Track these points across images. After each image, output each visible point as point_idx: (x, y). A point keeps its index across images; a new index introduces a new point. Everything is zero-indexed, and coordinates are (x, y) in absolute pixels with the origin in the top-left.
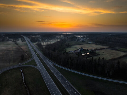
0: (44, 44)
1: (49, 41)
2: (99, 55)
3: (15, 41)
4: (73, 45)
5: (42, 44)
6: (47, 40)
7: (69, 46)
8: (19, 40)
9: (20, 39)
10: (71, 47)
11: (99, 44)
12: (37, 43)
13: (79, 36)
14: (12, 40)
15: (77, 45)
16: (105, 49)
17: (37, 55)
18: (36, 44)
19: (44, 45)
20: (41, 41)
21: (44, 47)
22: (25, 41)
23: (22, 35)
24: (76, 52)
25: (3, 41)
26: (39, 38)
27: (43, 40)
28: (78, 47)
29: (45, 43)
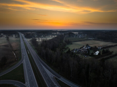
0: (39, 40)
1: (45, 37)
3: (7, 38)
4: (73, 42)
5: (37, 40)
6: (43, 36)
7: (69, 43)
8: (12, 37)
9: (14, 35)
10: (72, 44)
11: (102, 40)
12: (31, 39)
13: (75, 33)
15: (78, 41)
18: (30, 41)
19: (40, 42)
20: (37, 37)
21: (39, 43)
26: (34, 34)
27: (39, 36)
29: (40, 39)
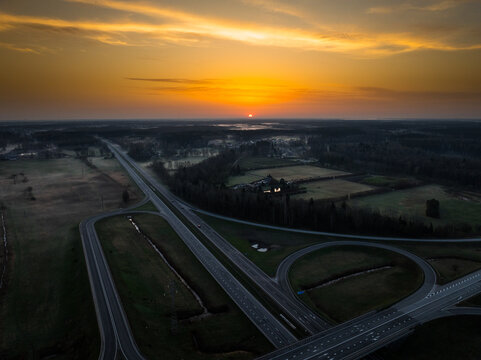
0: (171, 165)
1: (185, 156)
2: (305, 192)
3: (83, 159)
4: (251, 169)
5: (166, 166)
7: (239, 172)
8: (93, 155)
9: (97, 150)
10: (243, 175)
13: (289, 139)
14: (73, 153)
15: (266, 168)
16: (332, 178)
17: (157, 192)
18: (148, 167)
19: (172, 170)
20: (162, 156)
21: (171, 173)
22: (113, 156)
23: (97, 137)
24: (253, 186)
25: (48, 156)
26: (153, 146)
27: (169, 155)
28: (264, 173)
29: (173, 163)
